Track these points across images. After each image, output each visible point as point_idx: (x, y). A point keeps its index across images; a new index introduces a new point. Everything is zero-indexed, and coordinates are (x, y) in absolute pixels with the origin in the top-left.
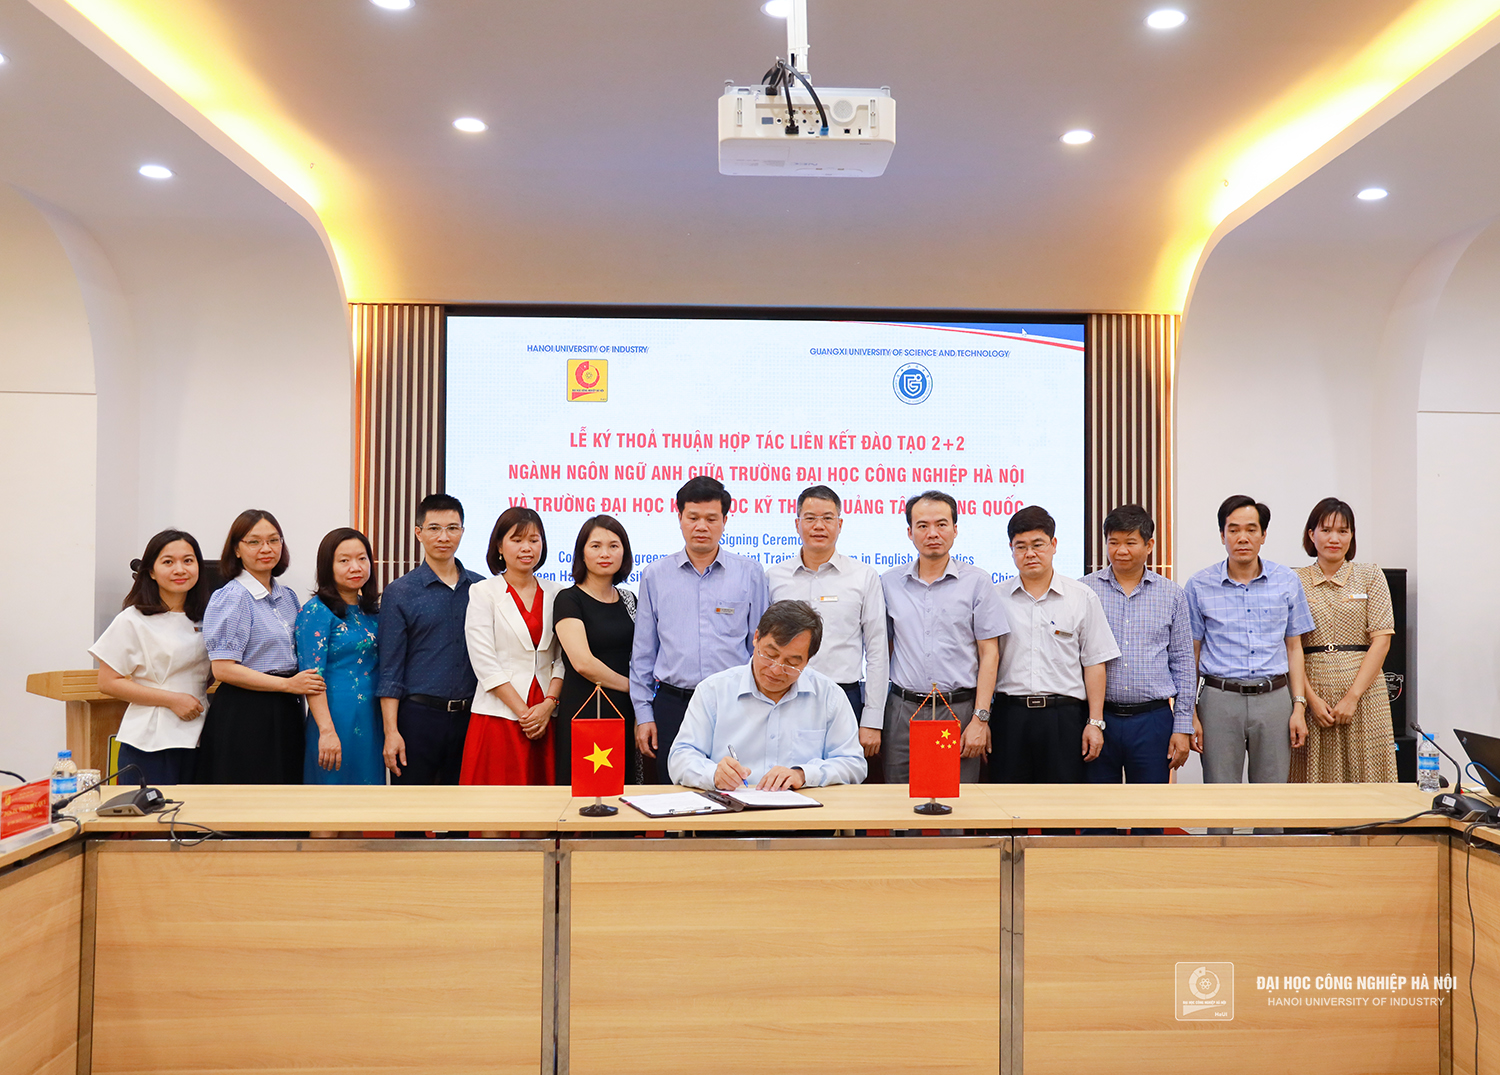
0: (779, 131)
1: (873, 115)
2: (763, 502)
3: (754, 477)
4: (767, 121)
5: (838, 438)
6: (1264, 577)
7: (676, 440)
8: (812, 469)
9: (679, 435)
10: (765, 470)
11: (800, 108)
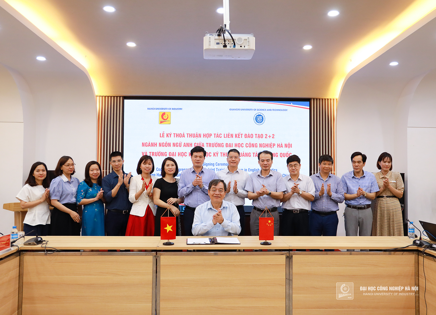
0: (221, 46)
1: (248, 42)
2: (216, 153)
3: (213, 146)
4: (218, 44)
5: (238, 135)
6: (364, 176)
7: (191, 135)
8: (230, 144)
9: (191, 134)
10: (216, 144)
11: (227, 40)
